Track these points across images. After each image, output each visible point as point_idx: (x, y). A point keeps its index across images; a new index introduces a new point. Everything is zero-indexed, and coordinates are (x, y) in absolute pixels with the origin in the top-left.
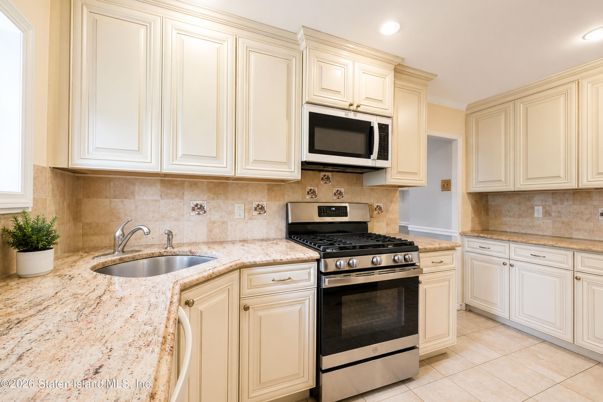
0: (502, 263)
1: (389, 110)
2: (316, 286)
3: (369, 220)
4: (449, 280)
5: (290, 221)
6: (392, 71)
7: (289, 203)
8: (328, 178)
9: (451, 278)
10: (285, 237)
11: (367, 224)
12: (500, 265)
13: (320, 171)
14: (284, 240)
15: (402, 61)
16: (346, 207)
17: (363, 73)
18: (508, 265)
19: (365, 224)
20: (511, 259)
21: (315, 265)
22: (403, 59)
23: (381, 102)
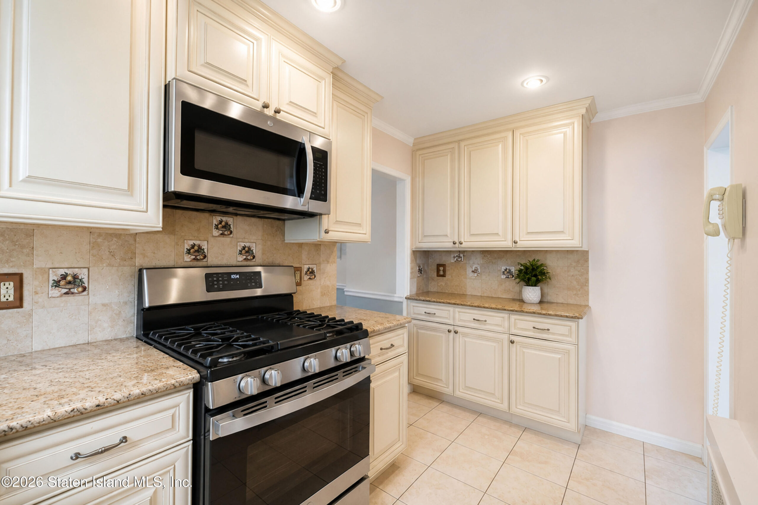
0: (447, 331)
1: (325, 128)
2: (191, 437)
3: (296, 291)
4: (400, 369)
5: (147, 305)
6: (330, 75)
7: (145, 271)
8: (227, 227)
9: (401, 366)
10: (135, 336)
11: (293, 296)
12: (445, 333)
13: (213, 212)
14: (134, 343)
15: (342, 63)
16: (259, 273)
17: (284, 61)
18: (453, 332)
19: (288, 298)
20: (455, 326)
21: (189, 396)
22: (344, 62)
23: (315, 115)
